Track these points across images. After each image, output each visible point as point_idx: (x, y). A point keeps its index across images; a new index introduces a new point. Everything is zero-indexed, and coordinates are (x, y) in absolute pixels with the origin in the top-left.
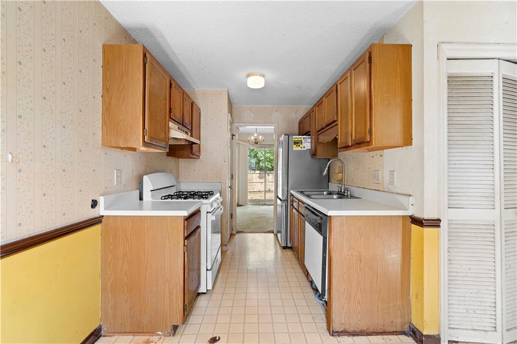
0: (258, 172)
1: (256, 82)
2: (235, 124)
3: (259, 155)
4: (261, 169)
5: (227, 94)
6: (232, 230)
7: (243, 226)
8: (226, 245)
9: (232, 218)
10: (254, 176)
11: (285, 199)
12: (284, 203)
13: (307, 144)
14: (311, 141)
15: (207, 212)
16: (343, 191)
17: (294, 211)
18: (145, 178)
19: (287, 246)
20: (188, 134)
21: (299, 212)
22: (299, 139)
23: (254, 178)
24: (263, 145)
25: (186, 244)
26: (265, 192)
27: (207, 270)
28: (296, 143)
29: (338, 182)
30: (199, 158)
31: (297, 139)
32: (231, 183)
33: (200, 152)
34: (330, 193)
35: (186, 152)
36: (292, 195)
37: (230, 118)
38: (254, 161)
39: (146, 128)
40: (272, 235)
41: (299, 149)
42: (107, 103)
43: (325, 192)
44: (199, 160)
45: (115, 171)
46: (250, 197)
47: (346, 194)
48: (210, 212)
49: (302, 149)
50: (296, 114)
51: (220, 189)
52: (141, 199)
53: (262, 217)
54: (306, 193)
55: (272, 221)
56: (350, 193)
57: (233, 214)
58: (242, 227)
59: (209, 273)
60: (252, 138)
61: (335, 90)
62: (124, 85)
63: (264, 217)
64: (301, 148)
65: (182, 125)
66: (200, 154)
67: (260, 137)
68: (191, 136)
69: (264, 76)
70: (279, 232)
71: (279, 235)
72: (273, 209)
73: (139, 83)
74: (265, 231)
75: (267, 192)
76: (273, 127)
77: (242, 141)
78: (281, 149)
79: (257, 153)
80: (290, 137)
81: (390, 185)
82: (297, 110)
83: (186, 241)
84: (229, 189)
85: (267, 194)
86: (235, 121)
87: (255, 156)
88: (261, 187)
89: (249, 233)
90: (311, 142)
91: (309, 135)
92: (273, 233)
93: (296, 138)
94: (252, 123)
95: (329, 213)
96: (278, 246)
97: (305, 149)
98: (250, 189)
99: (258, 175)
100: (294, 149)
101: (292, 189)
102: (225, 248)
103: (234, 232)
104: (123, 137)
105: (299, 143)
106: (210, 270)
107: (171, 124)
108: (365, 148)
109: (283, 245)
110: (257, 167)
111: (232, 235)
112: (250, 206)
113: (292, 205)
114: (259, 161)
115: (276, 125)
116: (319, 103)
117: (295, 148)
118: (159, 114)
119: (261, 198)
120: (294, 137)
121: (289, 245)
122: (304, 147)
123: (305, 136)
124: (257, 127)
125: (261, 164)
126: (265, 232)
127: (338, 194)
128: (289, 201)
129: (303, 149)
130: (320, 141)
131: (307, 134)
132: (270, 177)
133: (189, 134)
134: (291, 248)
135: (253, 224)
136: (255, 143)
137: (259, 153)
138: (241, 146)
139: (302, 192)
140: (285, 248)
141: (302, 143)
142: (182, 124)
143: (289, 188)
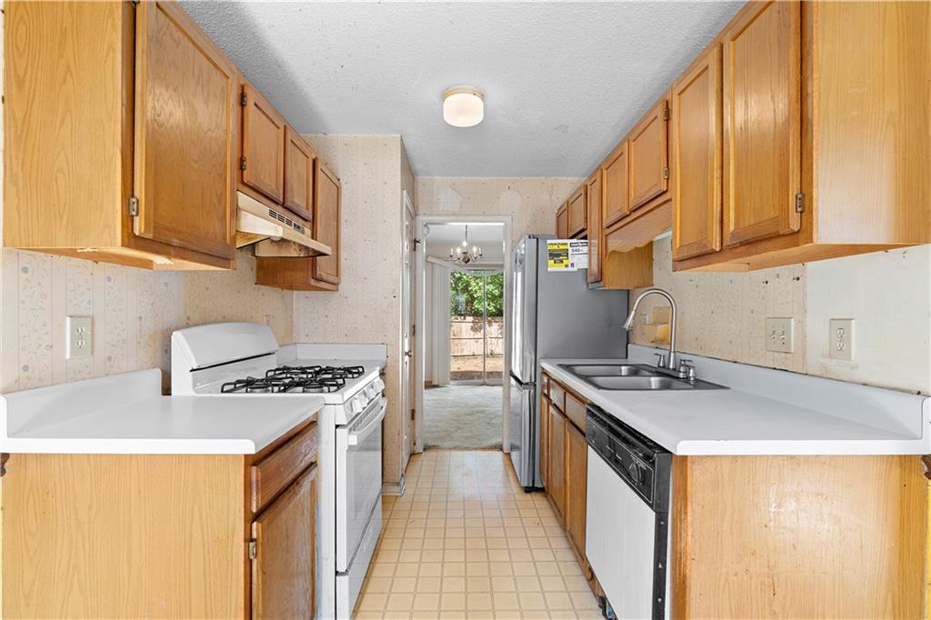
0: (470, 319)
1: (464, 111)
2: (422, 219)
3: (473, 286)
4: (477, 314)
5: (399, 144)
6: (415, 444)
7: (438, 432)
8: (398, 484)
9: (413, 418)
10: (464, 326)
11: (528, 381)
12: (527, 391)
13: (580, 258)
14: (590, 250)
15: (337, 426)
16: (671, 367)
17: (551, 409)
18: (177, 337)
19: (533, 487)
20: (303, 232)
21: (566, 416)
22: (561, 247)
23: (464, 330)
24: (478, 265)
25: (254, 536)
26: (485, 356)
27: (337, 573)
28: (555, 255)
29: (654, 345)
30: (337, 290)
31: (556, 247)
32: (413, 344)
33: (337, 275)
34: (635, 371)
35: (298, 276)
36: (545, 373)
37: (406, 200)
38: (463, 298)
39: (137, 193)
40: (498, 455)
41: (560, 268)
42: (20, 122)
43: (623, 368)
44: (337, 294)
45: (68, 319)
46: (455, 366)
47: (681, 375)
48: (343, 426)
49: (566, 269)
50: (551, 195)
51: (385, 358)
52: (167, 391)
53: (477, 412)
54: (578, 369)
55: (498, 421)
56: (694, 372)
57: (417, 409)
58: (435, 435)
59: (343, 581)
60: (459, 250)
61: (661, 117)
62: (69, 66)
63: (482, 412)
64: (566, 266)
65: (283, 206)
66: (339, 280)
67: (475, 249)
68: (313, 238)
69: (482, 97)
70: (513, 447)
71: (514, 455)
72: (501, 394)
73: (114, 59)
74: (485, 444)
75: (488, 356)
76: (502, 224)
77: (438, 258)
78: (520, 274)
79: (468, 284)
80: (540, 240)
81: (831, 356)
82: (552, 187)
83: (255, 523)
84: (407, 358)
85: (488, 361)
86: (421, 212)
87: (466, 289)
88: (477, 348)
89: (450, 449)
90: (590, 253)
91: (585, 238)
92: (502, 449)
93: (554, 244)
94: (457, 216)
95: (681, 449)
96: (513, 484)
97: (575, 269)
98: (455, 350)
99: (472, 324)
100: (549, 269)
101: (545, 358)
102: (394, 491)
103: (419, 448)
104: (65, 221)
105: (560, 255)
106: (343, 574)
107: (244, 200)
108: (741, 260)
109: (525, 484)
110: (469, 309)
111: (413, 454)
112: (454, 387)
113: (547, 396)
114: (473, 299)
115: (508, 219)
116: (612, 160)
117: (553, 267)
118: (194, 164)
119: (477, 369)
120: (549, 242)
121: (538, 485)
122: (572, 265)
123: (574, 241)
124: (469, 224)
125: (476, 305)
126: (484, 449)
127: (659, 374)
128: (538, 386)
129: (570, 269)
130: (610, 249)
131: (581, 234)
132: (494, 329)
133: (308, 231)
134: (541, 490)
135: (459, 428)
136: (463, 260)
137: (473, 283)
138: (436, 267)
139: (568, 368)
140: (528, 490)
141: (567, 256)
142: (280, 203)
143: (538, 357)
